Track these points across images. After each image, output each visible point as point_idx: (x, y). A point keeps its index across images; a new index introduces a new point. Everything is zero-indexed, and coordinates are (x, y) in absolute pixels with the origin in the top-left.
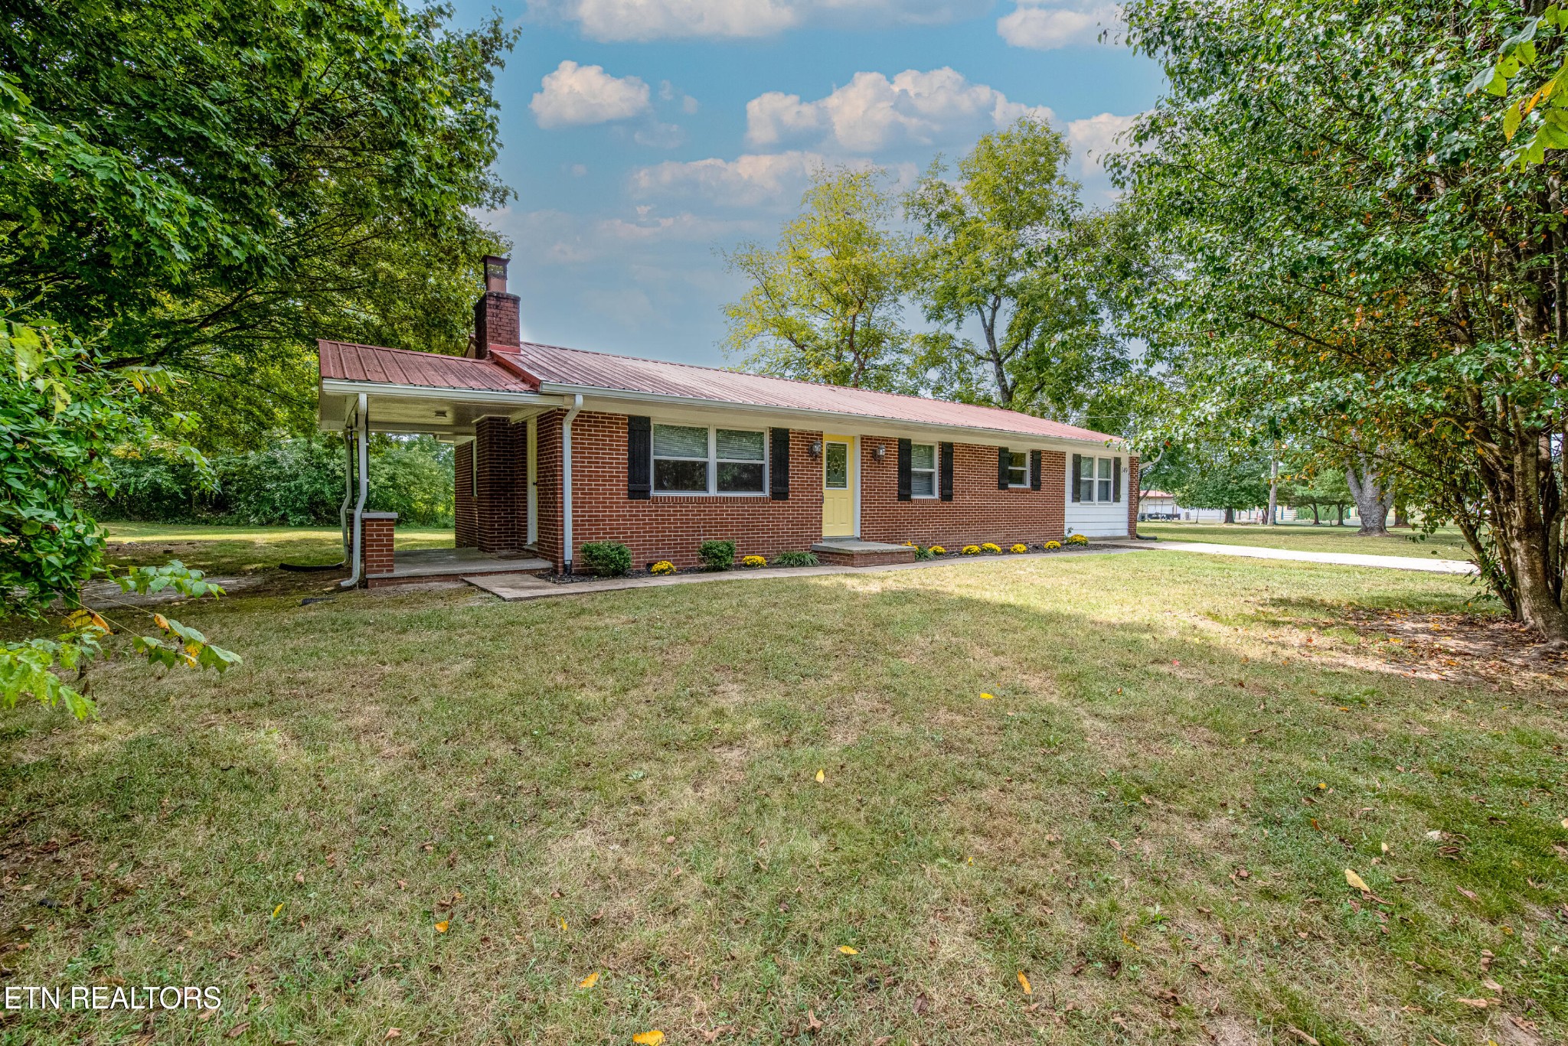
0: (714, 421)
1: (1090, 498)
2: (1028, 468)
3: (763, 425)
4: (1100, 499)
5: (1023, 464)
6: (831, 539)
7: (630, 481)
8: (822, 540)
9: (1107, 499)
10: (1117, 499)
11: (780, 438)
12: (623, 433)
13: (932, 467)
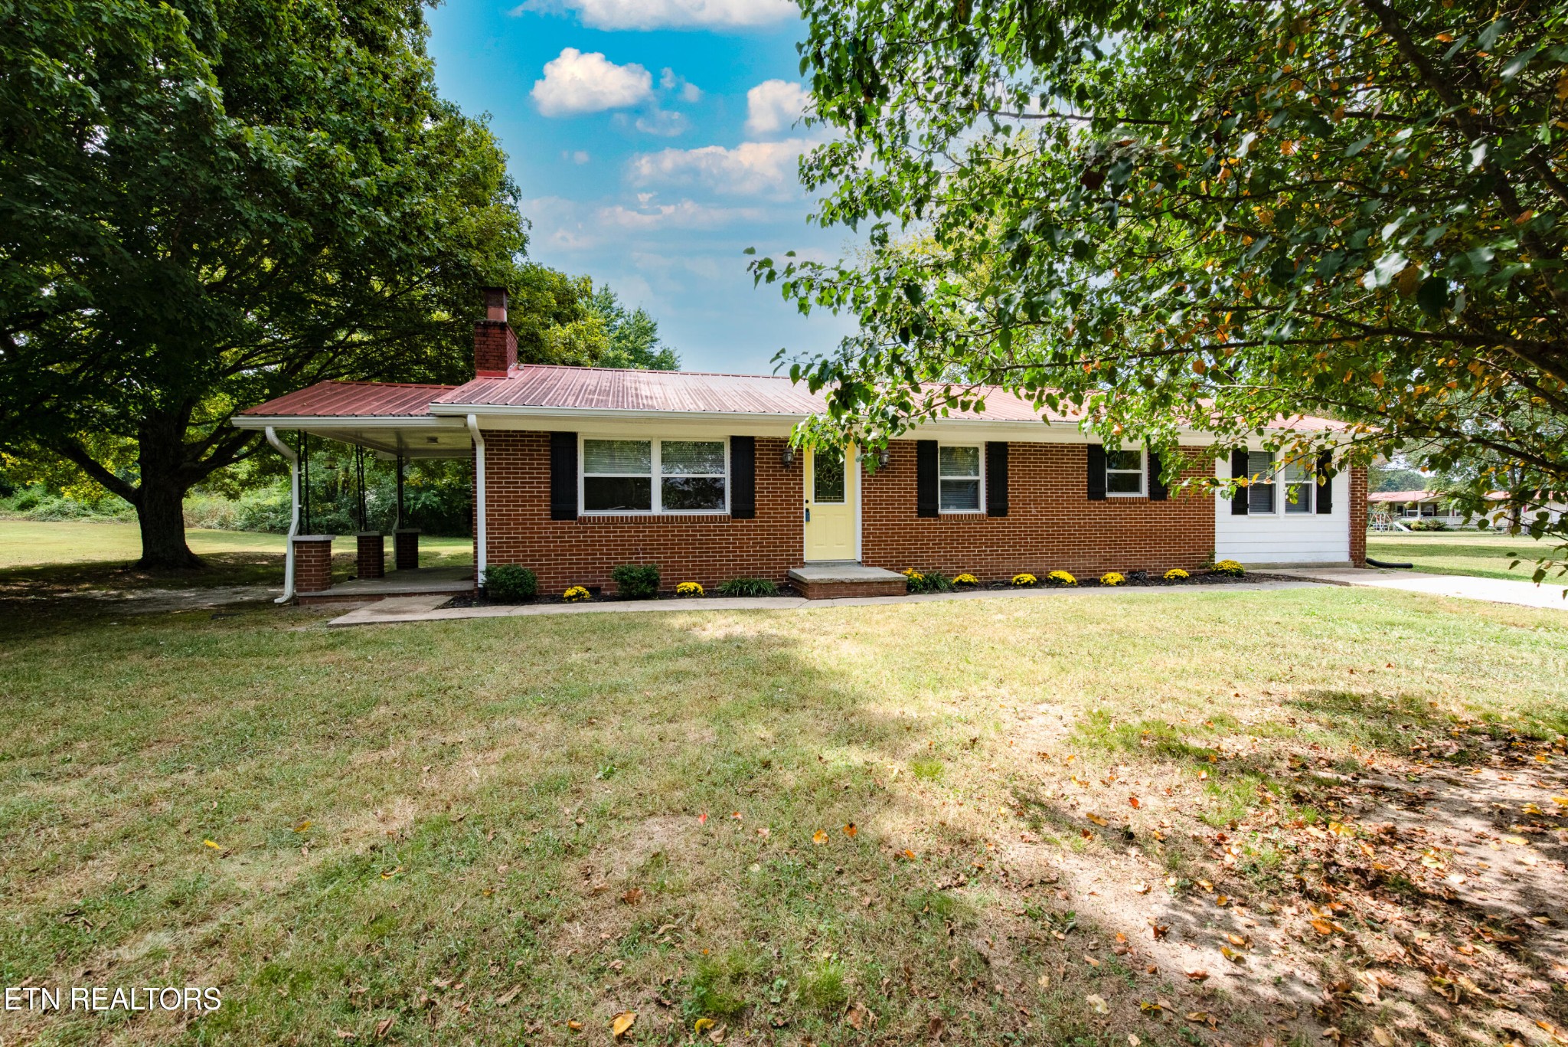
0: (657, 434)
1: (1270, 507)
2: (1144, 471)
3: (722, 434)
4: (1290, 508)
5: (1137, 466)
6: (818, 564)
7: (552, 501)
8: (803, 564)
9: (1306, 508)
10: (1325, 507)
11: (743, 446)
12: (545, 451)
13: (977, 474)
